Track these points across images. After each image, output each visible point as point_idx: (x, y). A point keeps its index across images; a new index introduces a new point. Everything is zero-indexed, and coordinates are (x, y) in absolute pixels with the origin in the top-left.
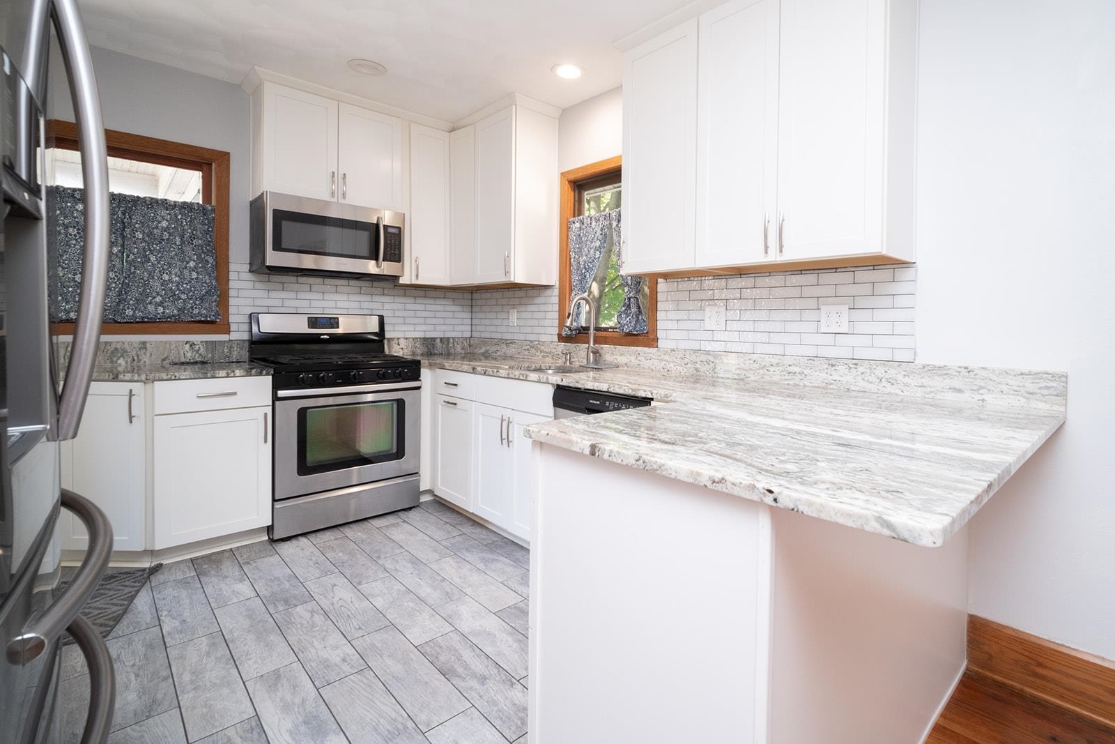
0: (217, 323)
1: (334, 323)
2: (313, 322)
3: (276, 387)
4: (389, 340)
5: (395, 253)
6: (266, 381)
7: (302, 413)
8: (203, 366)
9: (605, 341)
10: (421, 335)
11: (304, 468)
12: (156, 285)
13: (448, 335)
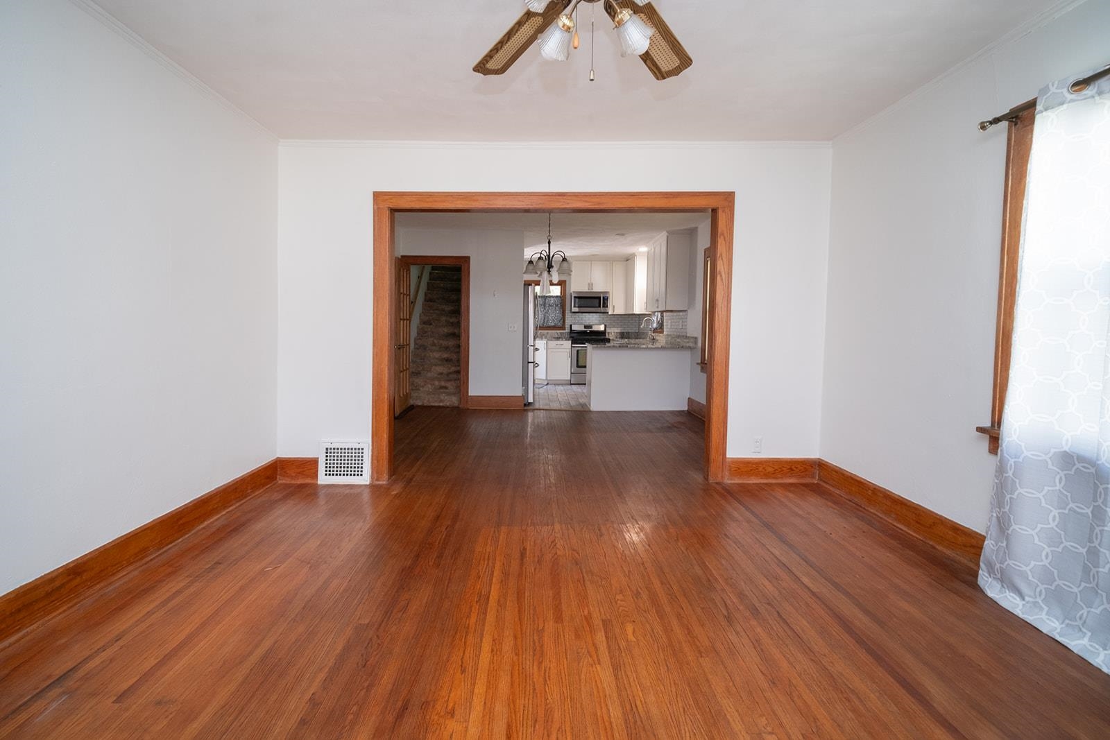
0: (563, 328)
1: (591, 327)
2: (585, 327)
3: (572, 344)
4: (608, 333)
5: (605, 306)
6: (570, 342)
7: (578, 351)
8: (558, 339)
9: (657, 332)
10: (619, 331)
11: (578, 366)
12: (550, 318)
13: (630, 331)
